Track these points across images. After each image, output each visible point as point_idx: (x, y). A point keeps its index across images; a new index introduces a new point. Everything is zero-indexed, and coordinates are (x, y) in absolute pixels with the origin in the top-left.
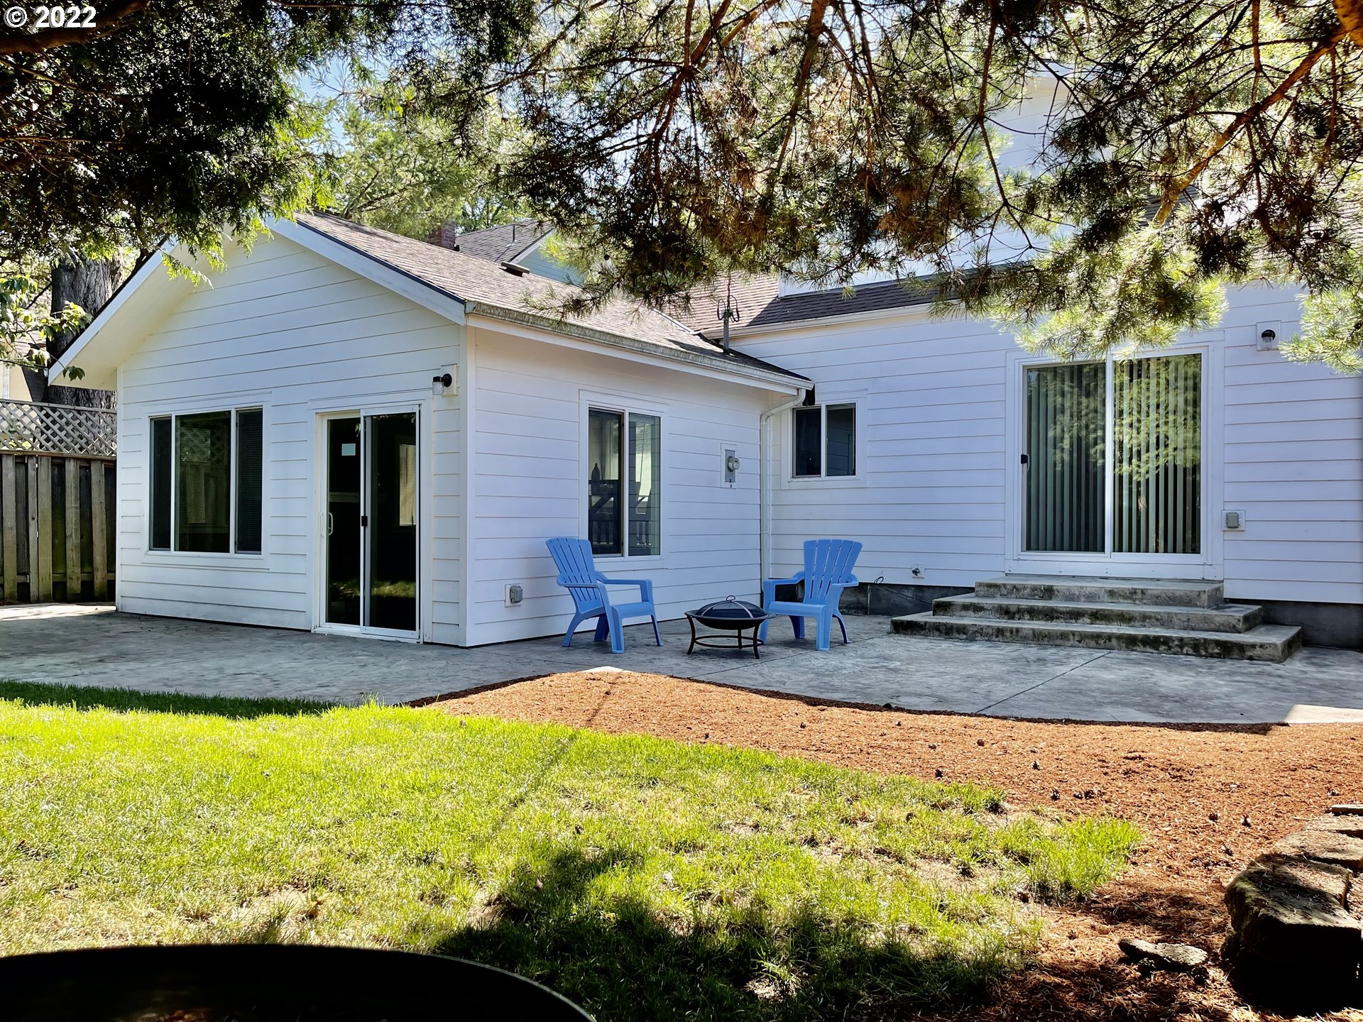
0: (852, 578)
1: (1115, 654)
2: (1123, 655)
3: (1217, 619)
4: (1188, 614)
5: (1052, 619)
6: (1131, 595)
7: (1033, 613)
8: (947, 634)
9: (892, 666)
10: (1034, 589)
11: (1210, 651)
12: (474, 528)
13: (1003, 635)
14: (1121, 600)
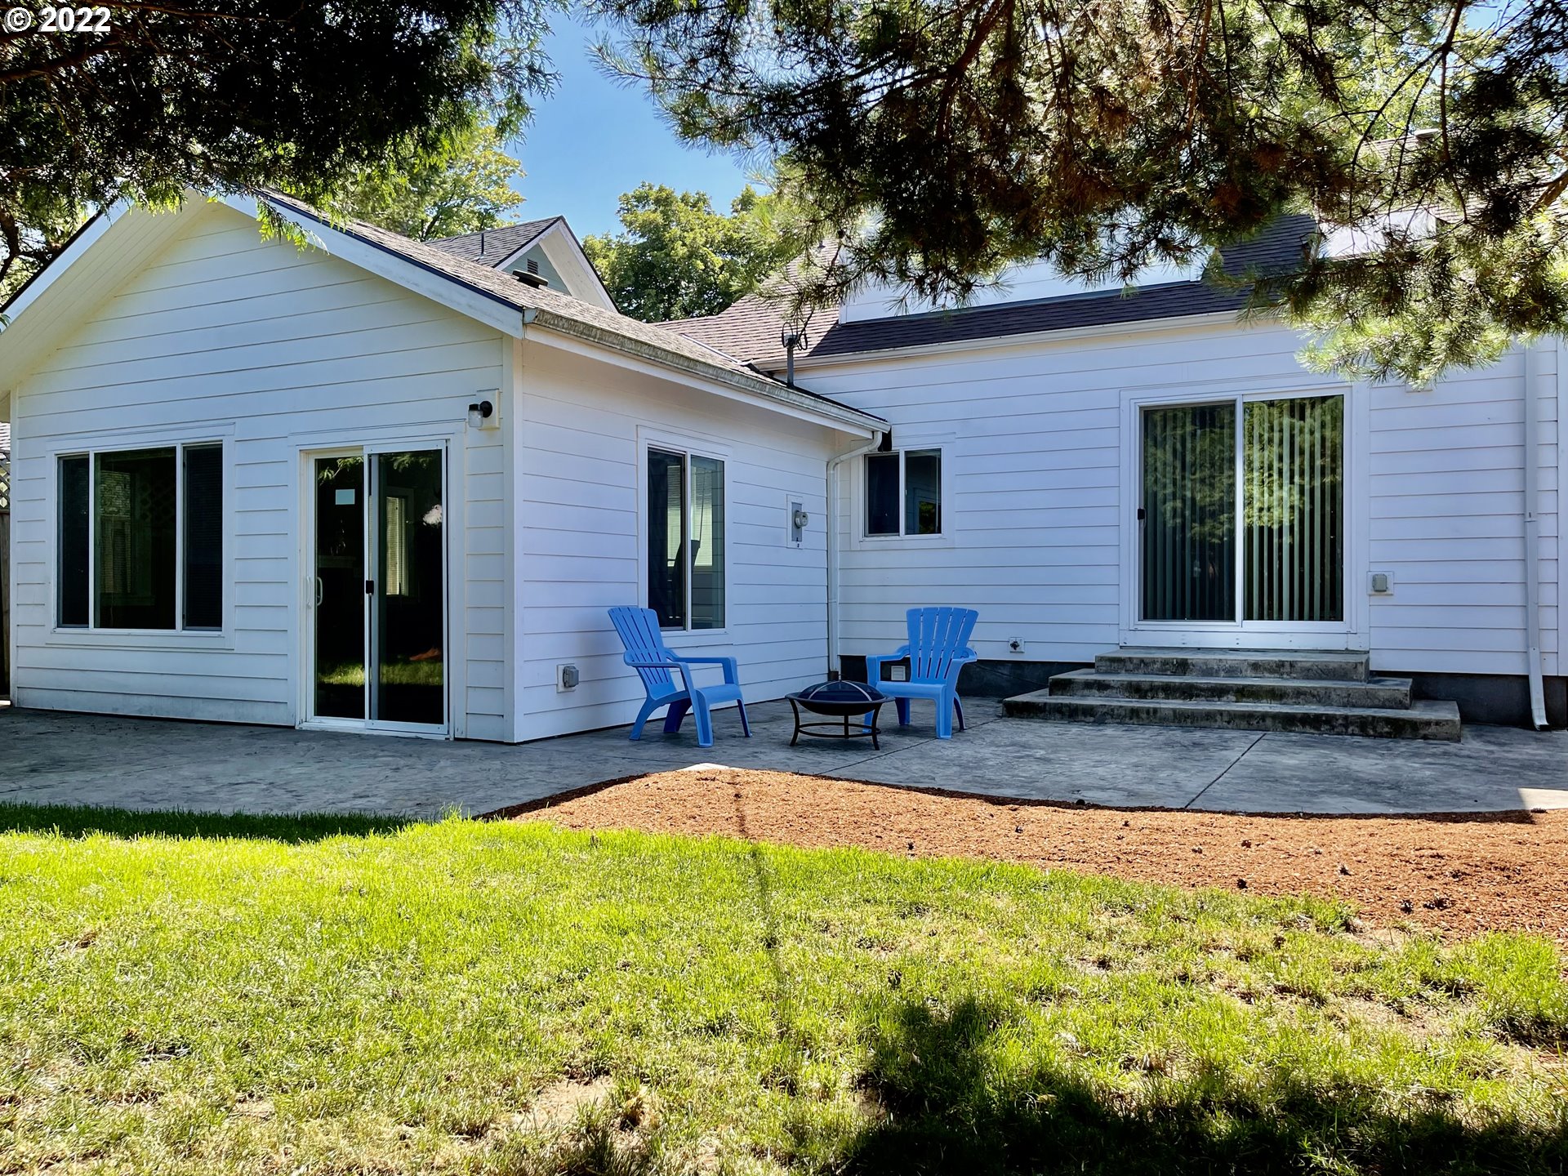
0: (967, 652)
1: (1270, 735)
2: (1282, 737)
3: (1381, 694)
4: (1348, 689)
5: (1190, 697)
6: (1278, 668)
7: (1169, 691)
8: (1070, 716)
9: (1038, 755)
10: (1165, 662)
11: (1379, 730)
12: (524, 593)
13: (1138, 717)
14: (1267, 675)
